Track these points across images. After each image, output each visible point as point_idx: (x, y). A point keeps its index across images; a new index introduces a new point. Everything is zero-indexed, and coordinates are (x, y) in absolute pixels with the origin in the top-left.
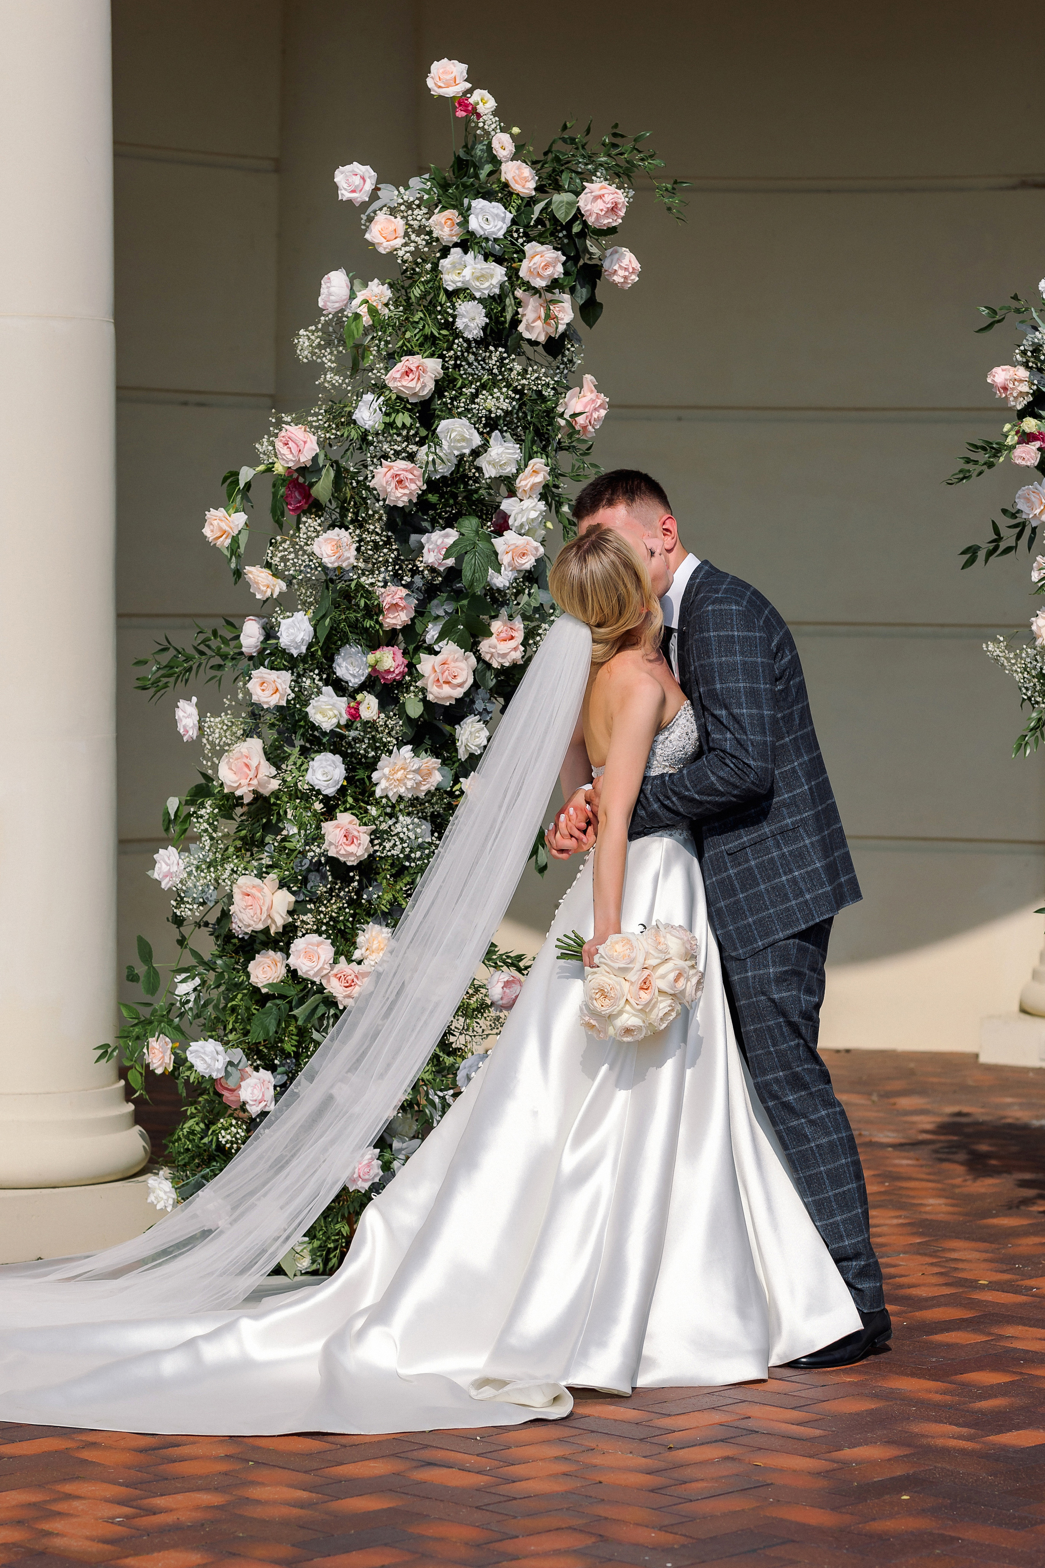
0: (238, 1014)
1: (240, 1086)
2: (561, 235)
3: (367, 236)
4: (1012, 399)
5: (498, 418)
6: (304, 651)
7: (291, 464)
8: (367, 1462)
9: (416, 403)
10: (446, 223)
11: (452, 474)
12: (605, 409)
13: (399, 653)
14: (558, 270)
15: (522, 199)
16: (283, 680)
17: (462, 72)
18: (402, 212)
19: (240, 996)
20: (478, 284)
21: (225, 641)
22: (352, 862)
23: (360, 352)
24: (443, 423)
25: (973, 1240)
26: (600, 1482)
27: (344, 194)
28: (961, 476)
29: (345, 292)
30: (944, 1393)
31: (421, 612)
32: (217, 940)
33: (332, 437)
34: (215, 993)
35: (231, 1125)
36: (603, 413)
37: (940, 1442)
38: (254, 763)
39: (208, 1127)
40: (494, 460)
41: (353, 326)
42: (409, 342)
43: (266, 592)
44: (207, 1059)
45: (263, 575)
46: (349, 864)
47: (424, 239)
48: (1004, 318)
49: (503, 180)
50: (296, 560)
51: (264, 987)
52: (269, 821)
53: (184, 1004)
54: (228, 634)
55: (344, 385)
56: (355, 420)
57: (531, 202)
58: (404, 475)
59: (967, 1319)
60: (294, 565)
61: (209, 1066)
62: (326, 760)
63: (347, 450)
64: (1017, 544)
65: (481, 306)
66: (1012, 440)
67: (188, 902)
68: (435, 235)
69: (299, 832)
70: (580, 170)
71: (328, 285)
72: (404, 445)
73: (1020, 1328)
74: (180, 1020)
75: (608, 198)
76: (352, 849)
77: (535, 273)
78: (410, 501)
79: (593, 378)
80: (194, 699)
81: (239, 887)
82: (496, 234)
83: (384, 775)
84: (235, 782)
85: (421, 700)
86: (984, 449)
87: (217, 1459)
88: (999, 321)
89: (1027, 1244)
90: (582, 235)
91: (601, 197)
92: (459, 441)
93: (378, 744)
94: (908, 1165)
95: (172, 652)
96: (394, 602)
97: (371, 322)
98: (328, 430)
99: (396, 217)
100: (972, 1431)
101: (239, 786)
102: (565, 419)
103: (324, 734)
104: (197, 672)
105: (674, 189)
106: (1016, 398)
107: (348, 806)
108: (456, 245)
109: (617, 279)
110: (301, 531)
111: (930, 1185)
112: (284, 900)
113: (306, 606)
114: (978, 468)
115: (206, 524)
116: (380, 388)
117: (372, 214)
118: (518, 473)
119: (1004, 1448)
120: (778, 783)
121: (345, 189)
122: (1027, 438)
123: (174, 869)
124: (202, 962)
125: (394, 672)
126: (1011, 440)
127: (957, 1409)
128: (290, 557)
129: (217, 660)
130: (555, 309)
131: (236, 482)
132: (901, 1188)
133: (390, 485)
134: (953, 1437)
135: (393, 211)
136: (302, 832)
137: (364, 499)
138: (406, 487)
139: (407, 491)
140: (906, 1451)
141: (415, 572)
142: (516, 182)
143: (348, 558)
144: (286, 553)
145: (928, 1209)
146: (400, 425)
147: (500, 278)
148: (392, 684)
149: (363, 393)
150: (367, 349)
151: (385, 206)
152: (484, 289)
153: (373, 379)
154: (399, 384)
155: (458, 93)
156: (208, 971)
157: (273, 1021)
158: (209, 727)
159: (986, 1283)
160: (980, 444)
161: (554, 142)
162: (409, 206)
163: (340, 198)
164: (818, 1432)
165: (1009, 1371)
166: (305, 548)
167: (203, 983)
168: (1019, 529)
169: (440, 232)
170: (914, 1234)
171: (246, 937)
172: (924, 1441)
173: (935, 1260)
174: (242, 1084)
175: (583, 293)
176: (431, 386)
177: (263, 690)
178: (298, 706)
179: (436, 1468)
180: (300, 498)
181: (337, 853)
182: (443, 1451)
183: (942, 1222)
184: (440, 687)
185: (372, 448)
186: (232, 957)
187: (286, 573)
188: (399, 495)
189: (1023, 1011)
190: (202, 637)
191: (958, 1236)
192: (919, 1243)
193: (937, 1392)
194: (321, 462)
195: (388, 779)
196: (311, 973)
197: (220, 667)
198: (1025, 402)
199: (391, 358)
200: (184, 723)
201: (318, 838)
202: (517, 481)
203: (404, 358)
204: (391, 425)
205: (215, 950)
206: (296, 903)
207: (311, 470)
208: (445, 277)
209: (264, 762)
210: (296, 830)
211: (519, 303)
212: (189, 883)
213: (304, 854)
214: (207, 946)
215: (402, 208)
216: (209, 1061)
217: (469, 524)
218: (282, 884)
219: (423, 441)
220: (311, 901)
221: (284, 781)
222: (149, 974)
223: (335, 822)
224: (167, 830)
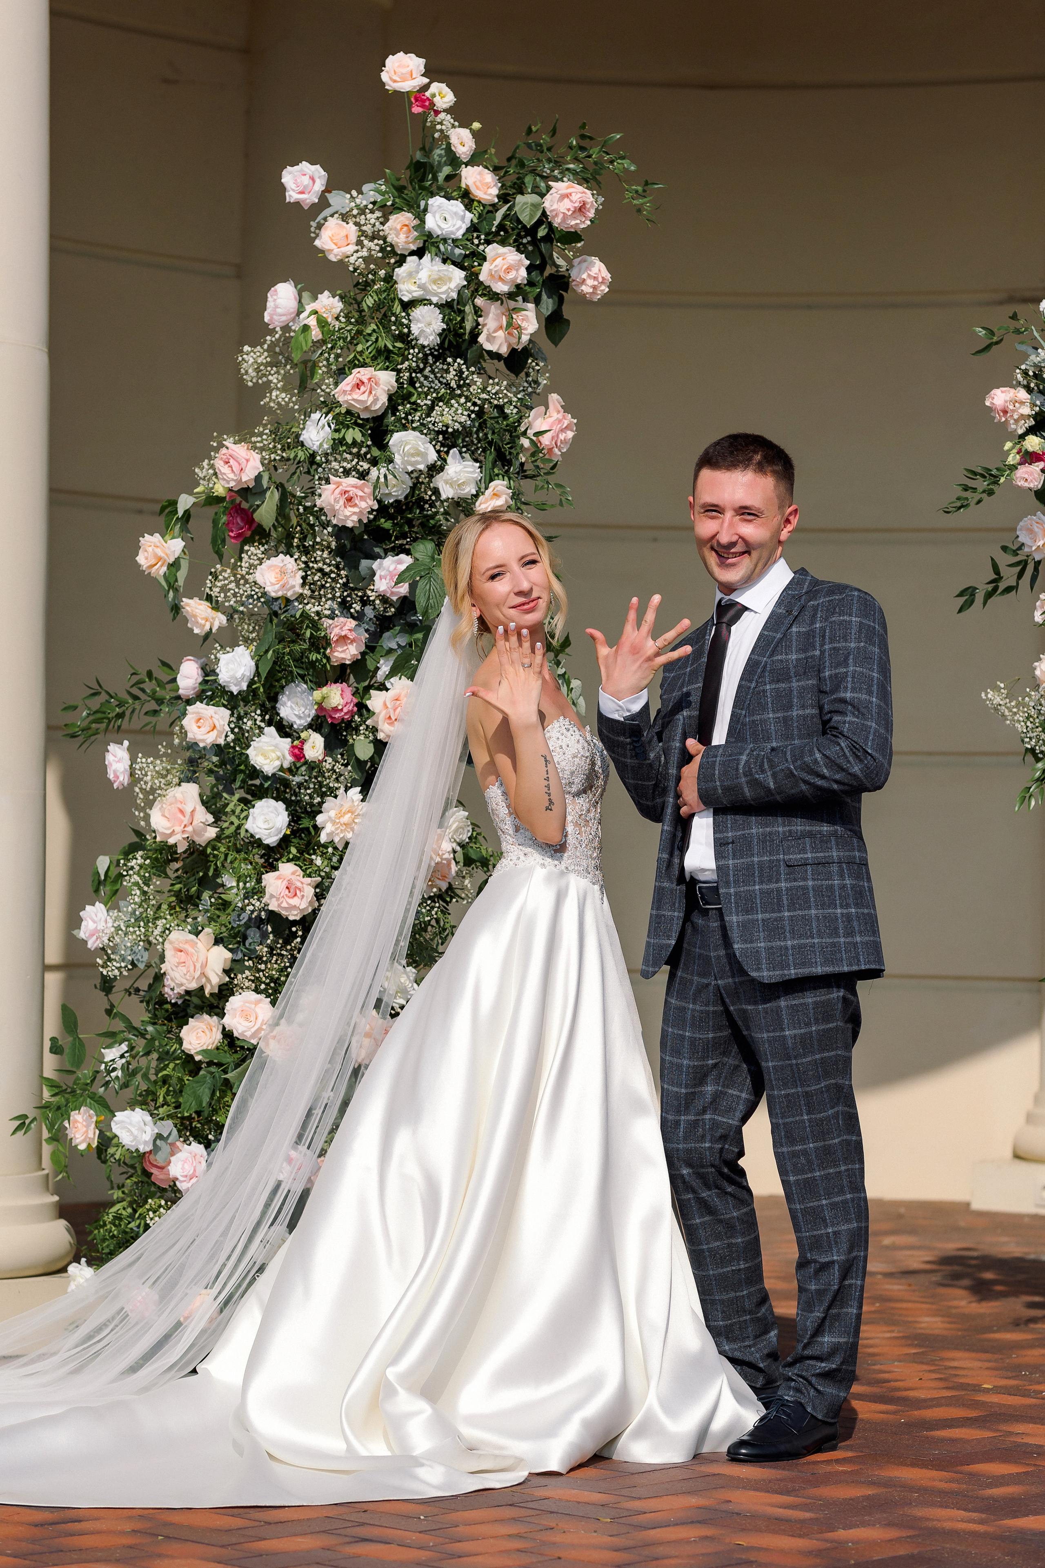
0: (170, 1086)
1: (170, 1162)
2: (525, 241)
3: (317, 243)
4: (1012, 421)
5: (456, 431)
6: (245, 688)
7: (232, 484)
8: (293, 1538)
9: (368, 419)
10: (401, 229)
11: (406, 497)
12: (572, 431)
13: (348, 692)
14: (522, 275)
15: (484, 206)
16: (220, 716)
17: (418, 66)
18: (355, 217)
19: (172, 1066)
20: (435, 288)
21: (160, 684)
22: (294, 916)
23: (307, 369)
24: (396, 436)
25: (974, 1351)
26: (559, 1558)
27: (292, 196)
28: (958, 504)
29: (293, 304)
30: (951, 1481)
31: (371, 648)
32: (148, 1006)
33: (278, 458)
34: (143, 1062)
35: (160, 1206)
36: (570, 434)
37: (948, 1525)
38: (188, 809)
39: (135, 1211)
40: (452, 478)
41: (301, 338)
42: (361, 356)
43: (204, 626)
44: (133, 1130)
45: (202, 607)
46: (291, 918)
47: (377, 245)
48: (1002, 340)
49: (463, 185)
50: (237, 590)
51: (198, 1053)
52: (206, 874)
53: (109, 1072)
54: (165, 677)
55: (291, 405)
56: (302, 442)
57: (495, 208)
58: (353, 491)
59: (971, 1418)
60: (235, 595)
61: (135, 1138)
62: (268, 807)
63: (294, 473)
64: (1018, 584)
65: (438, 311)
66: (1013, 460)
67: (115, 960)
68: (389, 240)
69: (238, 885)
70: (545, 174)
71: (275, 297)
72: (354, 463)
73: (1031, 1425)
74: (106, 1089)
75: (575, 197)
76: (295, 901)
77: (497, 277)
78: (360, 521)
79: (559, 397)
80: (126, 743)
81: (171, 943)
82: (454, 233)
83: (330, 817)
84: (167, 829)
85: (371, 742)
86: (983, 476)
87: (123, 1533)
88: (997, 343)
89: (1033, 1355)
90: (548, 239)
91: (567, 196)
92: (413, 455)
93: (324, 789)
94: (899, 1290)
95: (104, 697)
96: (343, 634)
97: (320, 337)
98: (274, 451)
99: (348, 223)
100: (984, 1516)
101: (173, 833)
102: (528, 438)
103: (266, 778)
104: (131, 718)
105: (644, 191)
106: (1017, 421)
107: (291, 856)
108: (412, 253)
109: (586, 289)
110: (244, 560)
111: (924, 1306)
112: (220, 956)
113: (247, 641)
114: (977, 497)
115: (140, 551)
116: (329, 405)
117: (322, 222)
118: (476, 496)
119: (1022, 1532)
121: (293, 190)
122: (1031, 457)
123: (101, 926)
124: (131, 1028)
125: (342, 710)
126: (1013, 458)
127: (965, 1496)
128: (230, 586)
129: (153, 705)
130: (518, 318)
131: (176, 512)
132: (893, 1308)
133: (338, 502)
134: (962, 1521)
135: (345, 217)
136: (241, 884)
137: (312, 526)
138: (355, 505)
139: (356, 510)
140: (911, 1533)
141: (365, 601)
142: (478, 188)
143: (294, 586)
144: (226, 582)
145: (923, 1325)
146: (350, 441)
147: (458, 281)
148: (340, 724)
149: (311, 412)
150: (315, 365)
151: (336, 213)
152: (441, 293)
153: (322, 396)
154: (350, 397)
155: (415, 87)
156: (137, 1036)
157: (207, 1090)
158: (141, 769)
159: (990, 1387)
160: (979, 470)
161: (517, 147)
162: (362, 211)
163: (287, 200)
164: (808, 1515)
165: (1021, 1463)
166: (247, 577)
167: (131, 1048)
168: (1020, 568)
169: (395, 239)
170: (909, 1346)
171: (180, 1002)
172: (930, 1524)
173: (933, 1368)
174: (172, 1159)
175: (548, 305)
176: (383, 399)
177: (199, 727)
178: (237, 749)
179: (370, 1543)
180: (242, 524)
181: (279, 905)
182: (381, 1529)
183: (938, 1335)
184: (391, 724)
185: (320, 470)
186: (164, 1025)
187: (227, 604)
188: (348, 514)
189: (1017, 1156)
190: (135, 679)
191: (957, 1348)
192: (914, 1354)
193: (941, 1481)
194: (265, 483)
195: (334, 823)
196: (248, 1034)
197: (155, 712)
198: (1026, 425)
199: (341, 373)
200: (114, 767)
201: (259, 891)
202: (477, 504)
203: (355, 371)
204: (342, 441)
205: (146, 1017)
206: (234, 961)
207: (254, 491)
208: (400, 287)
209: (201, 810)
210: (234, 884)
211: (478, 312)
212: (117, 939)
213: (243, 909)
214: (139, 1014)
215: (355, 212)
216: (135, 1132)
217: (424, 549)
218: (218, 941)
219: (374, 462)
220: (250, 959)
221: (222, 830)
222: (74, 1045)
223: (276, 873)
224: (97, 891)
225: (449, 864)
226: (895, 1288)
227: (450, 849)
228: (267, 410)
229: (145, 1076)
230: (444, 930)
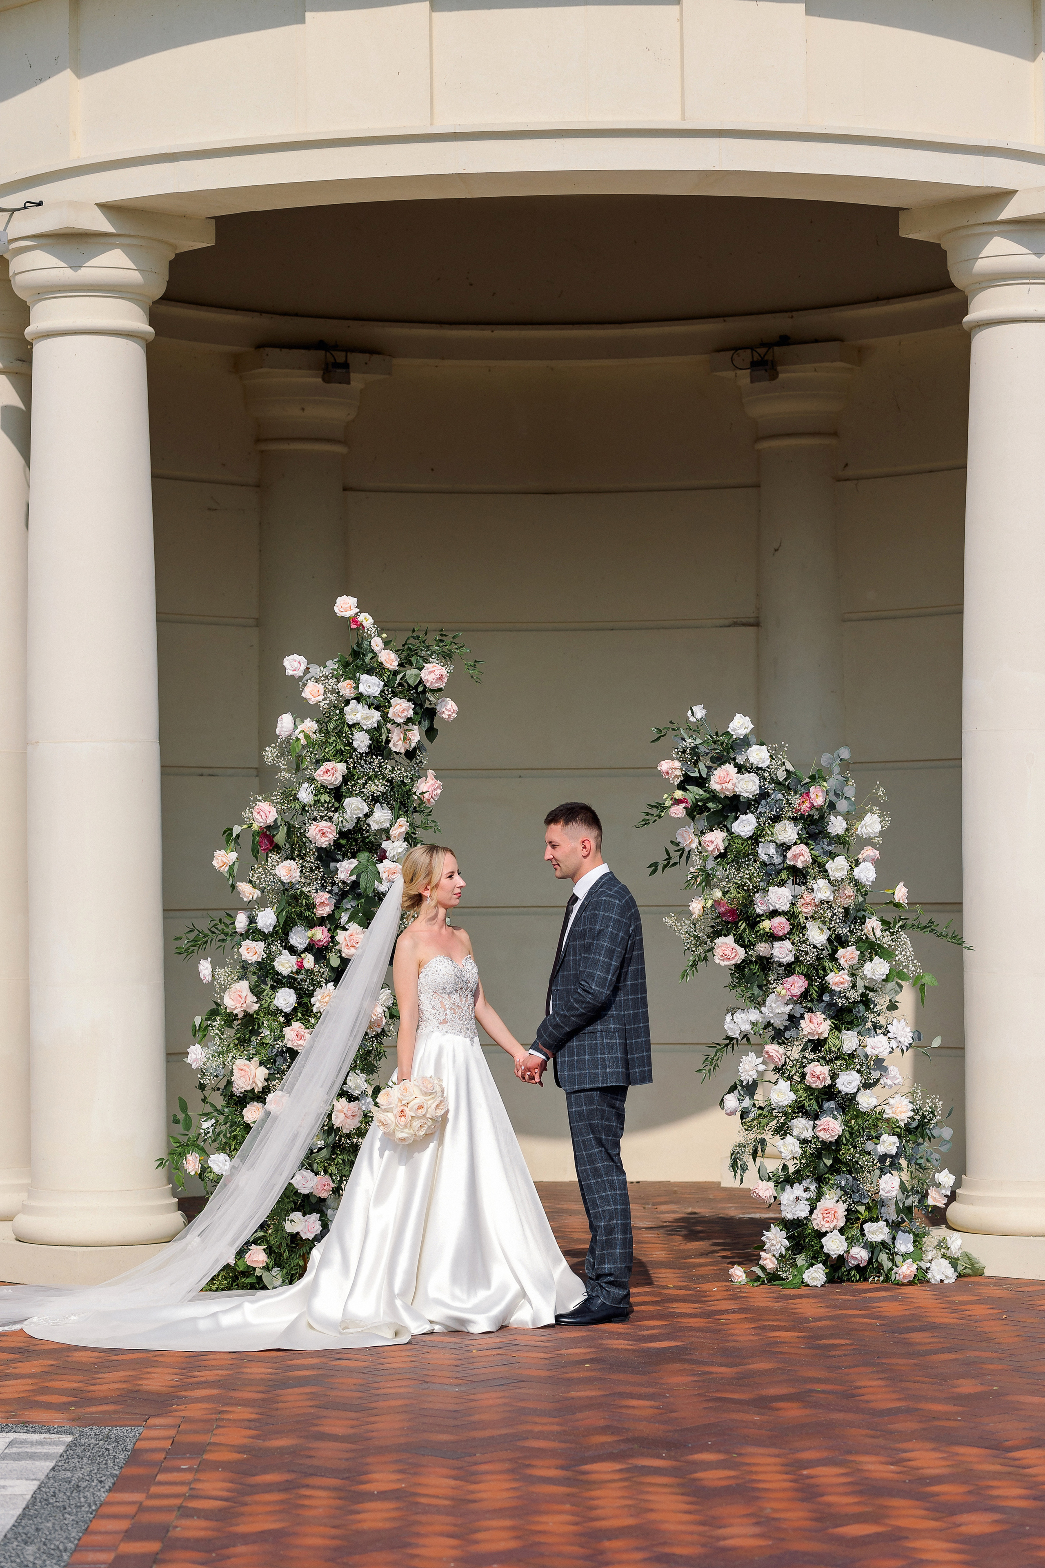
0: (237, 1140)
2: (411, 695)
3: (303, 695)
4: (670, 779)
5: (378, 796)
6: (272, 930)
7: (262, 824)
9: (332, 789)
10: (347, 687)
11: (354, 828)
12: (440, 789)
13: (326, 930)
14: (411, 713)
15: (390, 672)
16: (260, 946)
17: (354, 603)
18: (322, 681)
19: (238, 1129)
20: (365, 721)
21: (227, 926)
23: (300, 759)
24: (347, 800)
26: (430, 1363)
27: (289, 672)
28: (644, 823)
29: (291, 726)
31: (337, 906)
32: (225, 1098)
33: (285, 808)
34: (224, 1127)
36: (439, 791)
37: (616, 1346)
38: (244, 995)
40: (377, 820)
41: (295, 745)
42: (327, 754)
43: (249, 897)
45: (247, 887)
46: (299, 1051)
47: (335, 696)
48: (666, 734)
49: (378, 662)
50: (266, 878)
51: (252, 1123)
52: (253, 1028)
53: (206, 1134)
54: (228, 921)
55: (292, 779)
56: (298, 798)
57: (395, 673)
58: (325, 830)
60: (265, 881)
61: (221, 1168)
62: (286, 992)
63: (294, 815)
65: (367, 734)
66: (670, 803)
67: (208, 1076)
68: (341, 694)
69: (271, 1034)
70: (422, 655)
71: (281, 722)
72: (326, 812)
74: (204, 1143)
75: (437, 672)
76: (299, 1041)
77: (397, 715)
78: (330, 844)
79: (433, 771)
80: (209, 959)
81: (237, 1066)
82: (375, 693)
83: (318, 998)
84: (233, 1006)
85: (339, 958)
86: (657, 807)
88: (663, 736)
90: (424, 692)
91: (433, 672)
92: (356, 810)
93: (314, 982)
95: (196, 932)
96: (322, 901)
97: (306, 743)
98: (283, 804)
99: (319, 684)
100: (634, 1342)
101: (236, 1008)
102: (417, 795)
103: (284, 977)
104: (211, 943)
105: (475, 665)
106: (673, 779)
107: (298, 1018)
108: (353, 699)
109: (445, 716)
110: (269, 862)
112: (263, 1072)
113: (272, 904)
114: (654, 818)
115: (214, 859)
116: (312, 780)
117: (306, 683)
118: (391, 827)
121: (290, 669)
122: (678, 802)
123: (199, 1057)
124: (216, 1110)
125: (323, 941)
126: (668, 803)
127: (632, 1335)
128: (262, 876)
129: (222, 937)
130: (410, 734)
131: (231, 834)
133: (318, 835)
135: (317, 681)
136: (273, 1034)
137: (304, 843)
138: (327, 836)
139: (327, 839)
141: (333, 884)
142: (386, 663)
143: (296, 877)
144: (260, 873)
146: (323, 801)
147: (377, 718)
148: (322, 948)
149: (302, 783)
150: (304, 757)
151: (313, 677)
152: (369, 724)
153: (308, 775)
154: (322, 778)
155: (352, 615)
156: (220, 1115)
158: (218, 975)
159: (672, 1286)
160: (653, 804)
161: (407, 639)
162: (327, 677)
163: (287, 674)
166: (271, 871)
167: (217, 1121)
168: (681, 852)
169: (344, 692)
171: (241, 1095)
175: (426, 724)
176: (340, 779)
177: (248, 953)
178: (268, 961)
180: (268, 843)
181: (292, 1044)
184: (349, 949)
185: (308, 814)
186: (234, 1107)
187: (261, 886)
188: (324, 841)
190: (213, 923)
194: (279, 822)
195: (320, 1002)
197: (223, 940)
198: (678, 781)
199: (318, 763)
200: (203, 973)
201: (281, 1037)
202: (391, 831)
203: (325, 763)
204: (318, 801)
205: (224, 1103)
206: (270, 1074)
207: (274, 827)
208: (348, 717)
209: (250, 994)
210: (269, 1033)
211: (389, 731)
212: (208, 1064)
213: (273, 1046)
214: (219, 1101)
215: (322, 679)
216: (221, 1165)
217: (364, 856)
218: (261, 1064)
219: (336, 810)
220: (278, 1073)
221: (261, 1005)
222: (185, 1118)
223: (290, 1027)
224: (195, 1035)
225: (381, 1018)
226: (649, 1235)
227: (382, 1011)
228: (279, 780)
229: (225, 1135)
230: (380, 1053)
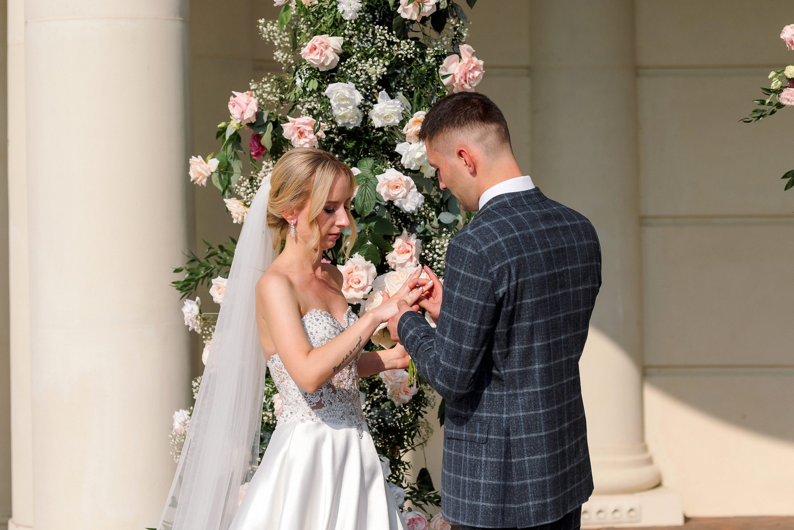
7: (238, 121)
9: (324, 71)
12: (479, 70)
23: (296, 35)
36: (478, 73)
40: (381, 113)
41: (283, 15)
43: (238, 218)
45: (235, 205)
55: (289, 60)
56: (297, 86)
58: (305, 127)
66: (776, 85)
79: (469, 47)
80: (197, 299)
110: (262, 171)
115: (191, 168)
118: (404, 123)
120: (483, 401)
122: (789, 82)
133: (293, 135)
138: (306, 137)
139: (306, 140)
154: (310, 57)
176: (334, 57)
177: (220, 294)
180: (257, 147)
188: (302, 143)
190: (211, 251)
194: (265, 118)
200: (187, 316)
202: (404, 129)
203: (314, 38)
207: (257, 125)
217: (366, 164)
